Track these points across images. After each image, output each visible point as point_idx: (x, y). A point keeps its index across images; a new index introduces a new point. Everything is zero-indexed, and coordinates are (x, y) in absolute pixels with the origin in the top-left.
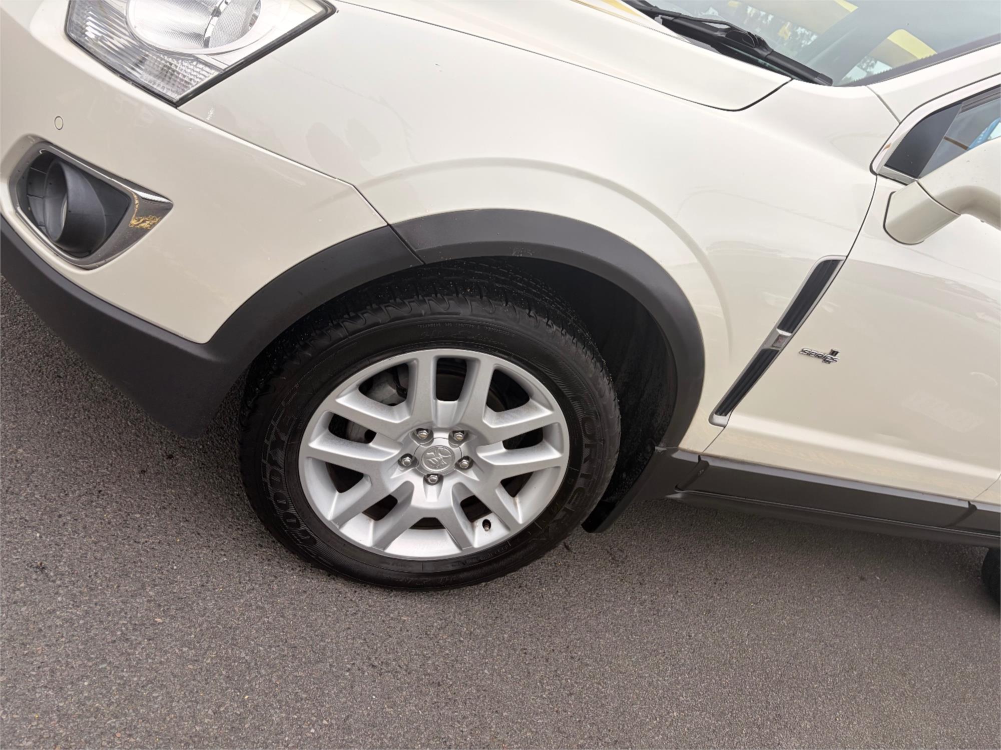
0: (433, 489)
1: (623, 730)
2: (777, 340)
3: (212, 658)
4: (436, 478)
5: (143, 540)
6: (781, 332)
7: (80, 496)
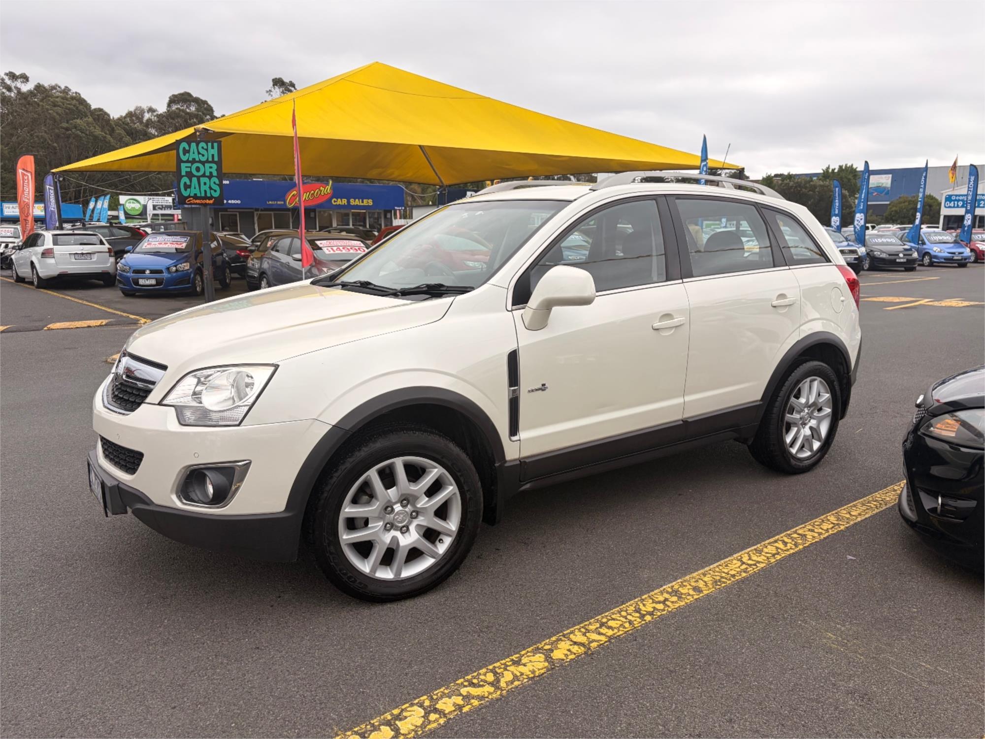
0: (407, 534)
2: (514, 391)
6: (512, 389)
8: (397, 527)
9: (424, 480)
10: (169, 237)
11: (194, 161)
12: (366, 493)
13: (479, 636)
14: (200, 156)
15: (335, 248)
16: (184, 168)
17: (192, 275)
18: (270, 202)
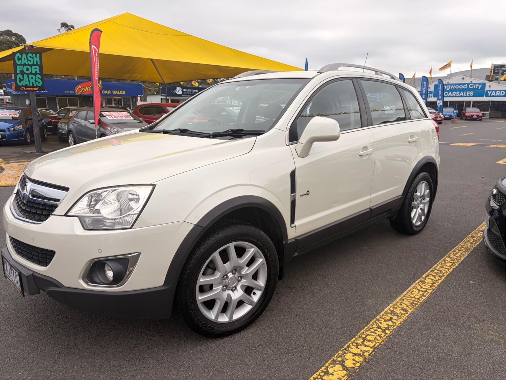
0: (235, 292)
1: (325, 324)
2: (293, 197)
3: (212, 372)
4: (234, 288)
5: (166, 361)
6: (293, 194)
7: (139, 362)
8: (230, 287)
9: (246, 256)
10: (7, 110)
11: (25, 65)
12: (212, 268)
13: (293, 355)
14: (29, 61)
15: (113, 116)
16: (19, 69)
17: (24, 133)
18: (66, 92)
